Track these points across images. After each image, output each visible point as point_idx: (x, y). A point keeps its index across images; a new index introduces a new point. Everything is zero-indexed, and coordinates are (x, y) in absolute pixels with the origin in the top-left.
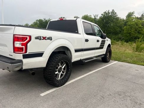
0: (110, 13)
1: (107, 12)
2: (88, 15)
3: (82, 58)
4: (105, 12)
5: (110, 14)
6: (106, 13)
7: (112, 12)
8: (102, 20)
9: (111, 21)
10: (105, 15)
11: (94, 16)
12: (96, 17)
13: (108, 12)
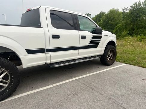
0: (141, 4)
1: (137, 3)
2: (115, 9)
3: (49, 62)
4: (135, 4)
5: (141, 6)
6: (137, 5)
7: (144, 3)
8: (131, 14)
9: (142, 14)
10: (135, 7)
11: (123, 10)
12: (125, 11)
13: (139, 3)
